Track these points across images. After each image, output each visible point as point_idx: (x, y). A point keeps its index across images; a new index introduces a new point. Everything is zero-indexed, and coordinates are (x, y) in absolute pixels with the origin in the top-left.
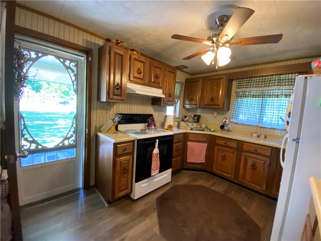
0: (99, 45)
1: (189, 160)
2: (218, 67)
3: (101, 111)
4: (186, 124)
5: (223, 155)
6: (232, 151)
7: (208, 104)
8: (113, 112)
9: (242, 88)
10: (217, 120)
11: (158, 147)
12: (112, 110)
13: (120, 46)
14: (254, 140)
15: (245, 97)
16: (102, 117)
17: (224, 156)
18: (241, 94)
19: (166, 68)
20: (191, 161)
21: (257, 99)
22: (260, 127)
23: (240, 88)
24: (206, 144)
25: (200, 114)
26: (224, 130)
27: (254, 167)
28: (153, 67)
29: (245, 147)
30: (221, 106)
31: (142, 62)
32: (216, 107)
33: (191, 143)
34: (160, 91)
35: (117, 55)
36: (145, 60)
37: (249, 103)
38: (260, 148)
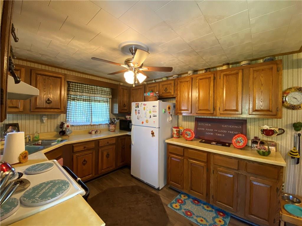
5: (84, 159)
6: (91, 152)
7: (41, 107)
17: (85, 161)
18: (74, 97)
21: (87, 102)
23: (73, 91)
24: (62, 159)
25: (14, 122)
27: (108, 156)
29: (101, 144)
30: (62, 110)
32: (56, 110)
38: (110, 140)
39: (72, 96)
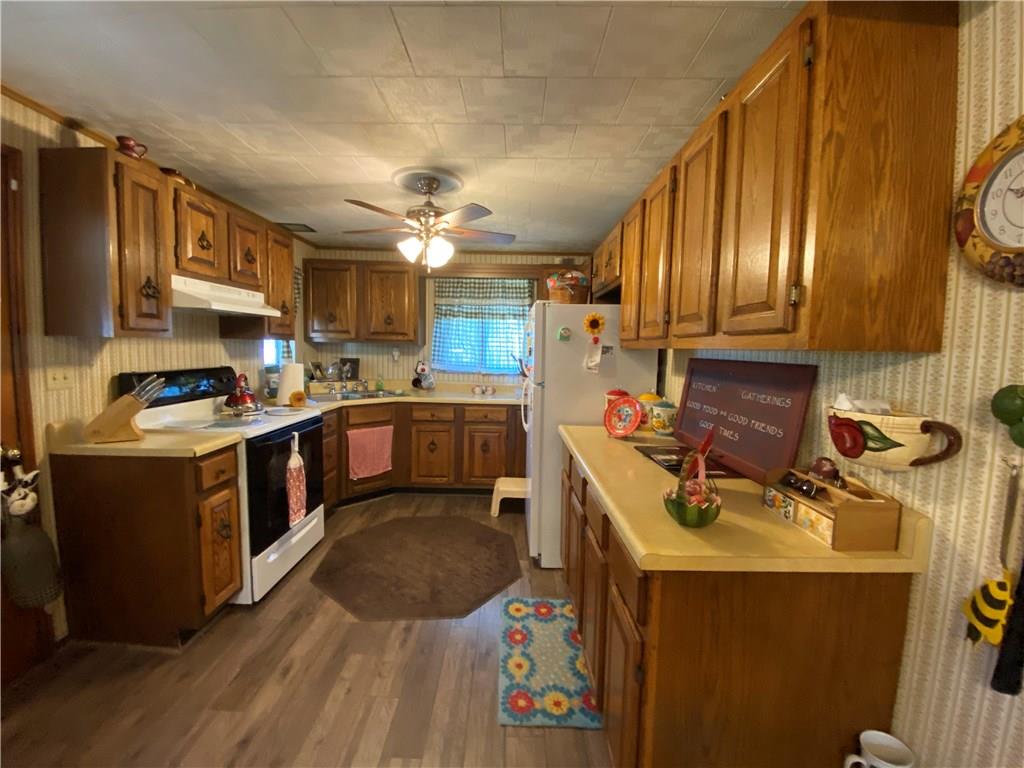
0: (38, 136)
1: (355, 474)
2: (432, 269)
3: (59, 373)
4: (325, 388)
5: (430, 441)
6: (446, 427)
7: (379, 330)
8: (102, 370)
9: (446, 297)
10: (401, 369)
11: (301, 452)
12: (99, 363)
13: (136, 158)
14: (477, 400)
15: (454, 316)
16: (67, 392)
17: (433, 443)
18: (446, 310)
19: (269, 232)
20: (361, 476)
21: (473, 320)
22: (484, 375)
23: (442, 297)
24: (392, 427)
25: (354, 357)
26: (422, 388)
27: (485, 447)
28: (237, 229)
29: (468, 416)
30: (411, 337)
31: (209, 214)
32: (400, 337)
33: (355, 431)
34: (260, 297)
35: (141, 192)
36: (216, 207)
37: (461, 328)
38: (492, 412)
39: (444, 308)
